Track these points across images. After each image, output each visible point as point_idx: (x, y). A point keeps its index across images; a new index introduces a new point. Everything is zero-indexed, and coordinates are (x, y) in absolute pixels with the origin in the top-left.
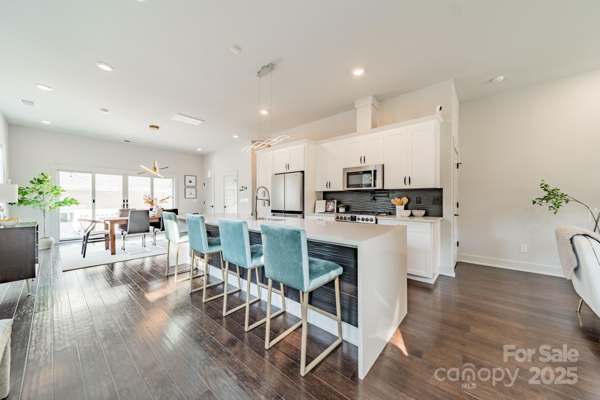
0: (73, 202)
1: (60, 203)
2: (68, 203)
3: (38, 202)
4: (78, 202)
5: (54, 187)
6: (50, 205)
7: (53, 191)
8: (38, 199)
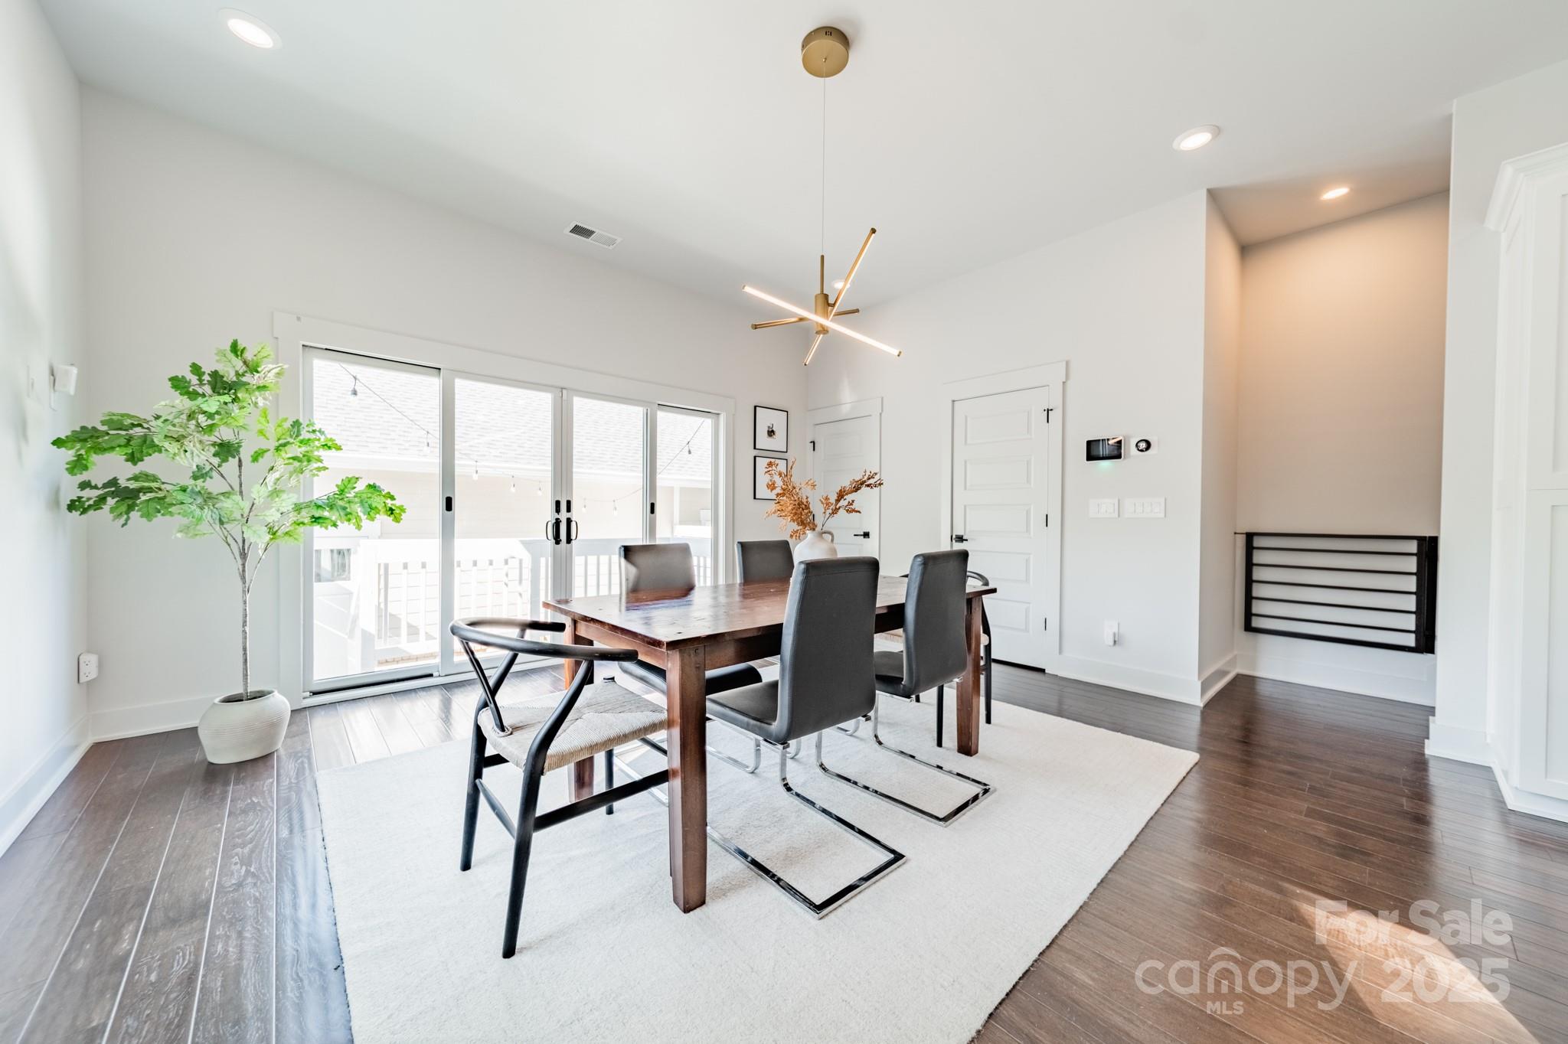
0: (377, 501)
1: (319, 507)
2: (358, 509)
3: (208, 498)
4: (397, 503)
5: (287, 425)
6: (270, 520)
7: (284, 445)
8: (214, 485)
